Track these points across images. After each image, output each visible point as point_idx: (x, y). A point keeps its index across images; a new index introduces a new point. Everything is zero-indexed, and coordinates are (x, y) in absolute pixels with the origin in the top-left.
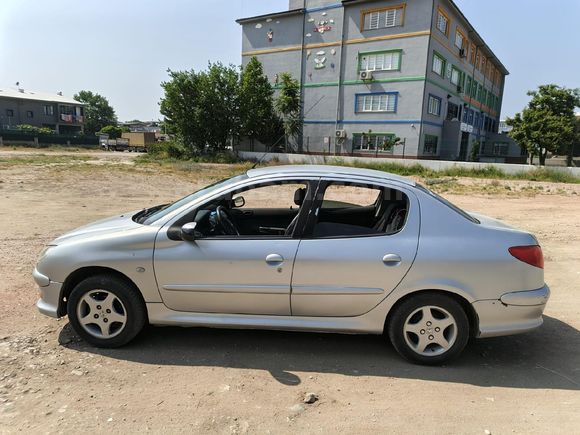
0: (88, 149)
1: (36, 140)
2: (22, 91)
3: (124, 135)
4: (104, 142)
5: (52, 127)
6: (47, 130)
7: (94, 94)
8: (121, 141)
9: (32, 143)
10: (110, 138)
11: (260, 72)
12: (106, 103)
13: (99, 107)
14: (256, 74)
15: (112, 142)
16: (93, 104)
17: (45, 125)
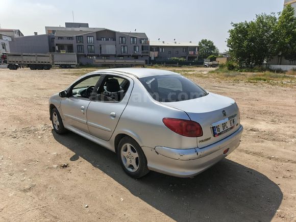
0: (198, 67)
1: (178, 64)
2: (176, 43)
3: (217, 59)
4: (206, 63)
5: (185, 57)
6: (182, 59)
7: (208, 40)
8: (215, 63)
9: (176, 65)
10: (211, 61)
11: (292, 14)
12: (213, 44)
13: (209, 46)
14: (289, 16)
15: (211, 63)
16: (206, 45)
17: (182, 57)
